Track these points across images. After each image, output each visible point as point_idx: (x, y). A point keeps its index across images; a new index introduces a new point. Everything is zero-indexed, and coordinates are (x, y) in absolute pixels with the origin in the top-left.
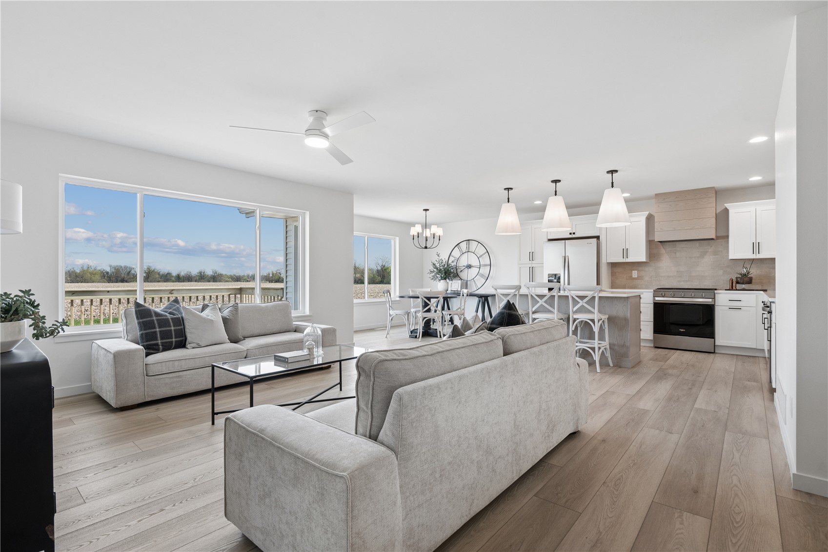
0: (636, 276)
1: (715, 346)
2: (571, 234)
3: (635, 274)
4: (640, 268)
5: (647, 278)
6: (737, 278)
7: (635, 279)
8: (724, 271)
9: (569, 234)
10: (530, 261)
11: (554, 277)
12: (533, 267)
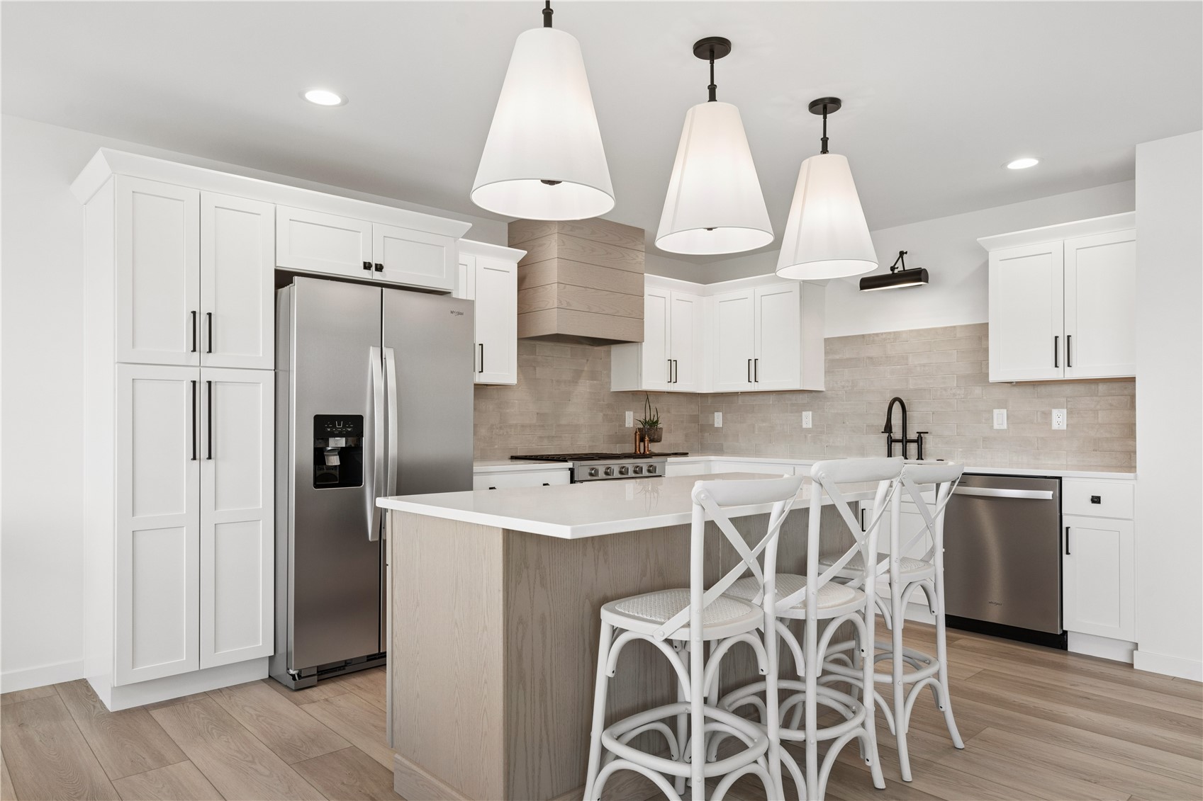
2: (367, 266)
9: (362, 265)
10: (196, 354)
11: (339, 427)
12: (210, 383)
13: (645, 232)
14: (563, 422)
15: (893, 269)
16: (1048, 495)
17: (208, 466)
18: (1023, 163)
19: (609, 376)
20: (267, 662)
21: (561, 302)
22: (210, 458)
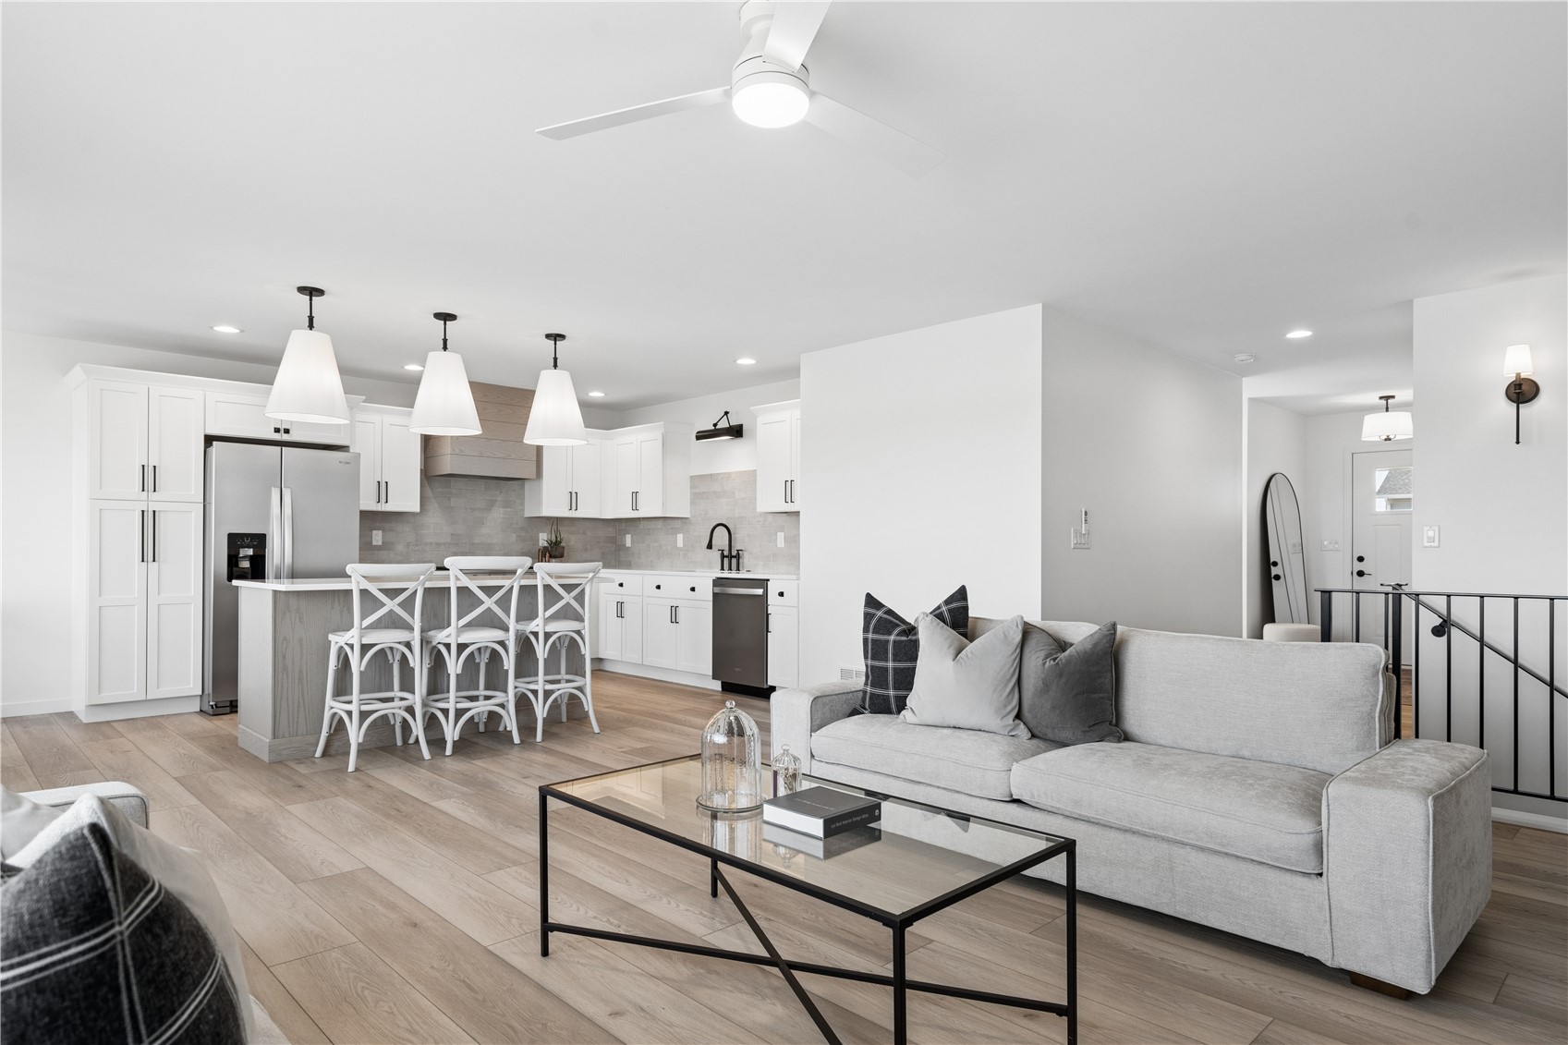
0: (380, 543)
2: (277, 430)
3: (377, 537)
4: (387, 526)
5: (399, 547)
7: (378, 548)
9: (273, 430)
10: (145, 493)
11: (247, 541)
12: (154, 512)
14: (477, 540)
15: (715, 425)
16: (760, 592)
17: (153, 566)
18: (746, 361)
19: (523, 504)
20: (199, 699)
21: (454, 450)
22: (154, 561)
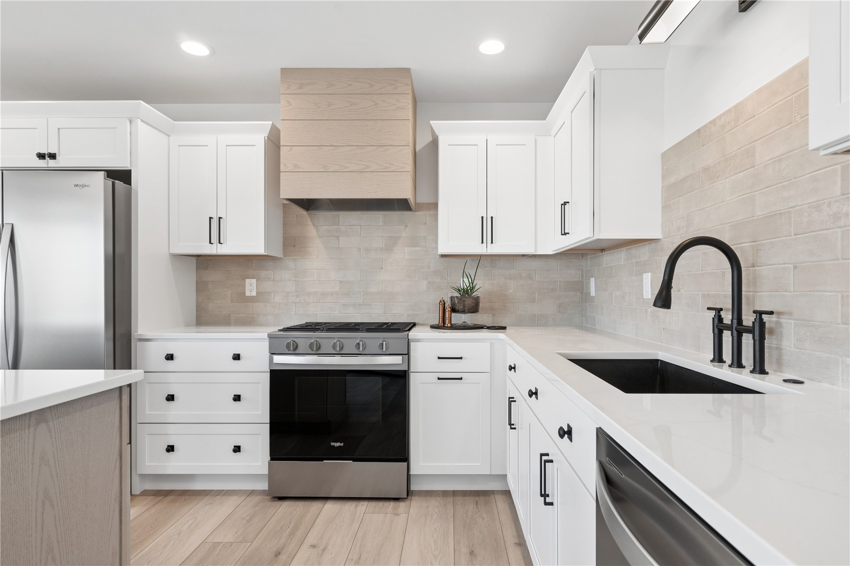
0: (254, 294)
1: (408, 476)
2: (41, 156)
3: (251, 287)
4: (263, 274)
5: (278, 299)
6: (452, 298)
7: (251, 299)
8: (429, 283)
13: (412, 72)
21: (285, 165)
